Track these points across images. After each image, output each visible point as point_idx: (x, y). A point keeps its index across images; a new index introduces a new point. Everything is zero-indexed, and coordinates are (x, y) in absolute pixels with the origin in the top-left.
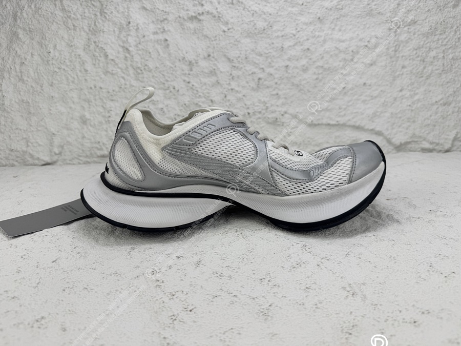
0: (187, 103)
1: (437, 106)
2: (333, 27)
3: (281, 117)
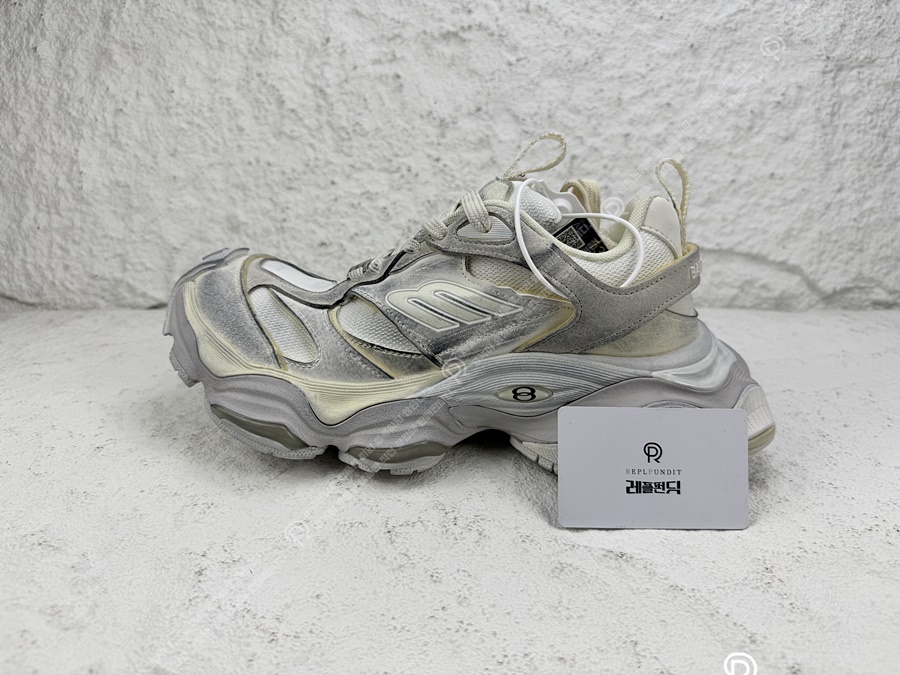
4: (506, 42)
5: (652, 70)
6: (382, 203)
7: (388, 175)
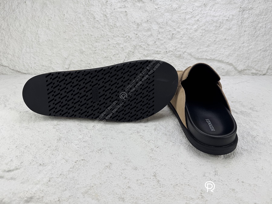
0: (135, 45)
1: (260, 52)
2: (211, 9)
3: (183, 54)
4: (155, 3)
5: (194, 11)
6: (121, 46)
7: (123, 38)
